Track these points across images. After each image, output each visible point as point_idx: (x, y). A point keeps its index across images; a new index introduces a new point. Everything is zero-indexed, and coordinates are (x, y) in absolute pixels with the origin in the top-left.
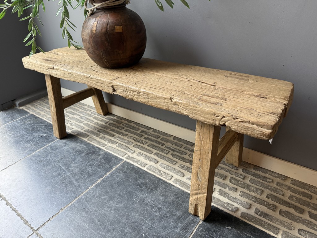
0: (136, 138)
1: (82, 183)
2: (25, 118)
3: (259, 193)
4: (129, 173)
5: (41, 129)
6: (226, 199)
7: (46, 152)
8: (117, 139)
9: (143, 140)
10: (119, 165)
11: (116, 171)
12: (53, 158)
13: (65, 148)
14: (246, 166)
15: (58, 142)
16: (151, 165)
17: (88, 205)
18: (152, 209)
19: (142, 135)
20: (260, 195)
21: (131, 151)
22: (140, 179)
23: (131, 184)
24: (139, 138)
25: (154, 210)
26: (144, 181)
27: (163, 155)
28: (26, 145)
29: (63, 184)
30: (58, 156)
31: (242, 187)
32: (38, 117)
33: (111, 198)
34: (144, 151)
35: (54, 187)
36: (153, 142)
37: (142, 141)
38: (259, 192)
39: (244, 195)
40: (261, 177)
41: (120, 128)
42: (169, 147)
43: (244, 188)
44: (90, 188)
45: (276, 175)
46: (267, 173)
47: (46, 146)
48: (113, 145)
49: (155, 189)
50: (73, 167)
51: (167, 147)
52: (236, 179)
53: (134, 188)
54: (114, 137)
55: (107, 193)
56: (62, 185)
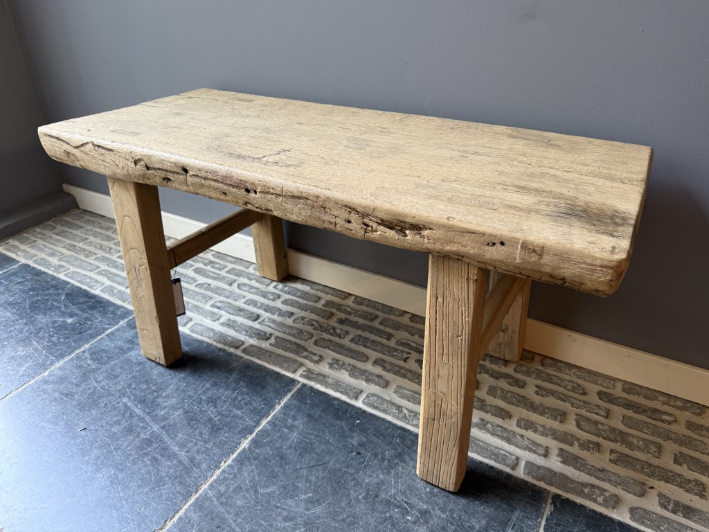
0: (317, 322)
1: (198, 451)
2: (8, 276)
3: (654, 452)
4: (320, 417)
5: (55, 304)
6: (583, 474)
7: (80, 367)
8: (269, 326)
9: (336, 325)
10: (289, 396)
11: (285, 414)
12: (104, 383)
13: (132, 354)
14: (604, 384)
15: (110, 338)
16: (372, 392)
17: (227, 516)
18: (403, 515)
19: (330, 312)
20: (658, 458)
21: (311, 355)
22: (355, 434)
23: (332, 448)
24: (324, 320)
25: (410, 518)
26: (364, 439)
27: (396, 366)
28: (21, 351)
29: (145, 459)
30: (116, 377)
31: (610, 440)
32: (44, 273)
33: (289, 491)
34: (347, 356)
35: (123, 470)
36: (363, 331)
37: (334, 328)
38: (653, 449)
39: (621, 460)
40: (647, 411)
41: (271, 297)
42: (405, 341)
43: (615, 441)
44: (224, 466)
45: (680, 404)
46: (656, 399)
47: (77, 352)
48: (261, 341)
49: (400, 460)
50: (165, 408)
51: (400, 343)
52: (589, 420)
53: (344, 459)
54: (259, 321)
55: (274, 475)
56: (143, 461)
